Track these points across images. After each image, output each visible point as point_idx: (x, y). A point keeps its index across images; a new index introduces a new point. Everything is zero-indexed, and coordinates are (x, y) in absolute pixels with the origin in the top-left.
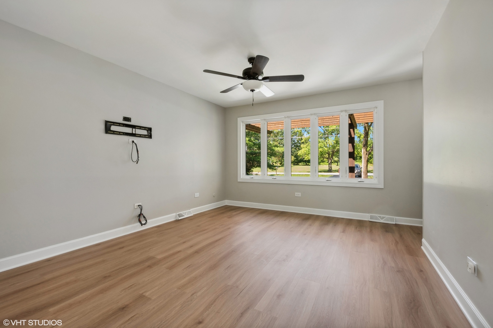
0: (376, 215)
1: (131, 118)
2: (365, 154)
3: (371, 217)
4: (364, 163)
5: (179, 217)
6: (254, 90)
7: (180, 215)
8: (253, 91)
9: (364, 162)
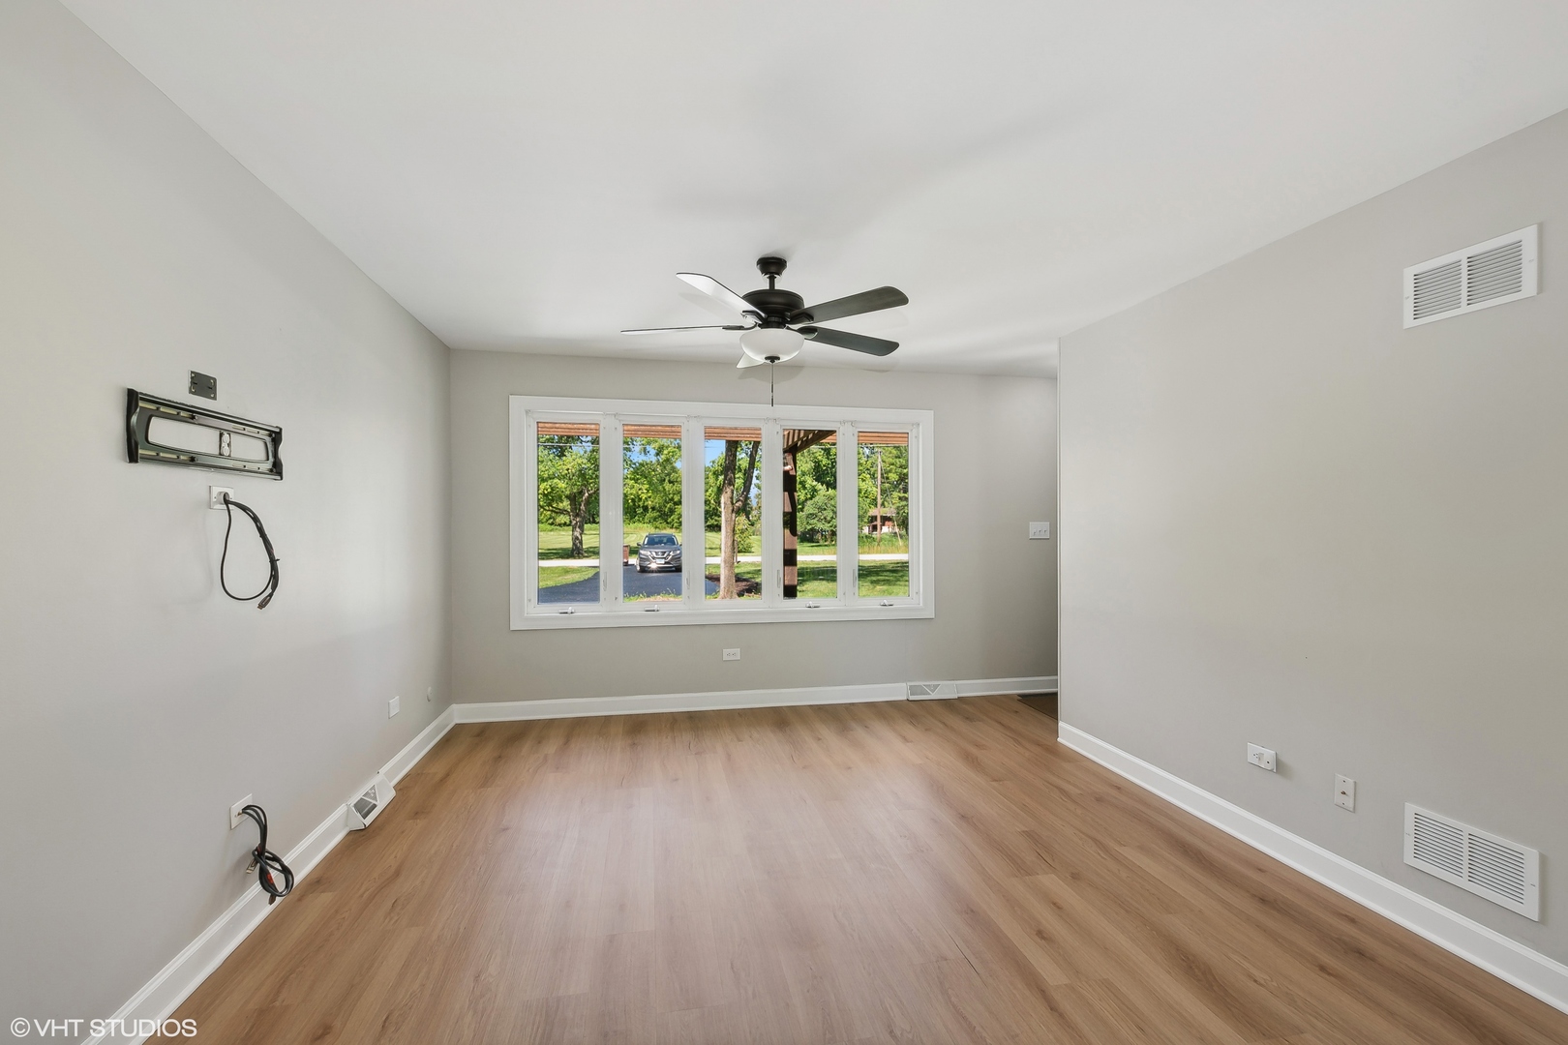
0: (921, 683)
1: (215, 380)
2: (730, 511)
3: (913, 690)
4: (726, 536)
5: (365, 817)
6: (778, 358)
7: (364, 808)
8: (773, 361)
9: (727, 532)
